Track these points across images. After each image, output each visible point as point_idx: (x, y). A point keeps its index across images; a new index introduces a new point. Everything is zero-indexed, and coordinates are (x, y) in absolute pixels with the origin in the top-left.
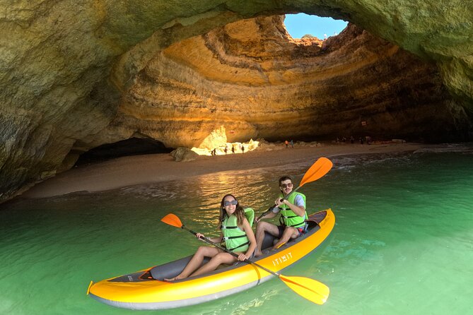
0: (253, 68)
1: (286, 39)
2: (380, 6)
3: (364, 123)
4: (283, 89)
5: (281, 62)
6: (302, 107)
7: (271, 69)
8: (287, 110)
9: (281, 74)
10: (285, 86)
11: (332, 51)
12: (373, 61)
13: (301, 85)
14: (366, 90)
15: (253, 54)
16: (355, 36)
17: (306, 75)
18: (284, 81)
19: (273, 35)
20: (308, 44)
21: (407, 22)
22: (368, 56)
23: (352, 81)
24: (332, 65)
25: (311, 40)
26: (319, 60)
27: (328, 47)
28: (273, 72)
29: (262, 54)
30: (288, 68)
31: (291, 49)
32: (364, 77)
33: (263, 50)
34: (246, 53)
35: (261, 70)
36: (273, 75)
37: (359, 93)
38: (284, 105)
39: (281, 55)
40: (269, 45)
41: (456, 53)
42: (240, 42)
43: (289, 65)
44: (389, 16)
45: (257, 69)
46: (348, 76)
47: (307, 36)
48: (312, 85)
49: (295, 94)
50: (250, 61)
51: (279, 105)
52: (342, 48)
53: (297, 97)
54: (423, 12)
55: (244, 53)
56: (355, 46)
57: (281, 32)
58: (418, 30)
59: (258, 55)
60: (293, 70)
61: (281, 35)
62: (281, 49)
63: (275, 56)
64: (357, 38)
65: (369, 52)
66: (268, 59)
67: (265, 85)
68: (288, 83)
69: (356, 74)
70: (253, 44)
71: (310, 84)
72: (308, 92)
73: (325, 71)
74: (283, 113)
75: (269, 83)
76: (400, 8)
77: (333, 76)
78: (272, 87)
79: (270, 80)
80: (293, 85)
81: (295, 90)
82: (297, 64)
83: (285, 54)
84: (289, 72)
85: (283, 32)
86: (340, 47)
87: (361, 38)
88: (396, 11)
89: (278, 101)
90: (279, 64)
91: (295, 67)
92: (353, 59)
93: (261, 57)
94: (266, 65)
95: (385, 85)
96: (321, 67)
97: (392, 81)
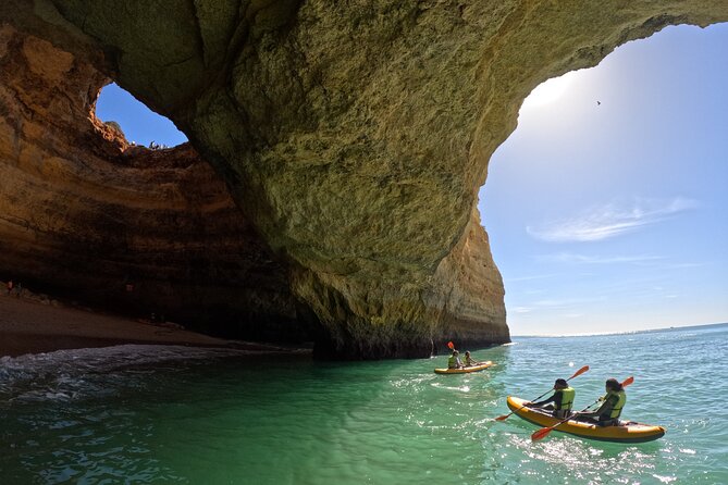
0: (11, 122)
1: (88, 110)
2: (279, 201)
3: (129, 288)
4: (31, 184)
5: (56, 139)
6: (45, 228)
7: (34, 141)
8: (20, 223)
9: (43, 157)
10: (38, 181)
11: (133, 167)
12: (178, 208)
13: (62, 192)
14: (150, 241)
15: (28, 99)
16: (176, 166)
17: (77, 180)
18: (39, 171)
19: (77, 93)
20: (109, 138)
21: (292, 226)
22: (175, 200)
23: (137, 221)
24: (121, 185)
25: (115, 134)
26: (108, 167)
27: (130, 157)
28: (35, 146)
29: (41, 110)
30: (59, 155)
31: (83, 129)
32: (155, 223)
33: (45, 105)
34: (21, 90)
35: (19, 133)
36: (31, 151)
37: (139, 242)
38: (20, 211)
39: (63, 129)
40: (60, 103)
41: (314, 267)
42: (27, 68)
43: (63, 150)
44: (280, 214)
45: (15, 126)
46: (136, 211)
47: (114, 124)
48: (77, 200)
49: (46, 201)
50: (16, 107)
51: (11, 207)
52: (149, 170)
53: (46, 207)
54: (310, 227)
55: (18, 88)
56: (167, 177)
57: (89, 97)
58: (295, 237)
59: (33, 107)
60: (65, 161)
61: (85, 100)
62: (69, 119)
63: (55, 125)
64: (176, 170)
65: (180, 195)
66: (41, 122)
67: (9, 161)
68: (45, 178)
69: (147, 213)
70: (41, 83)
71: (75, 196)
72: (65, 207)
73: (106, 188)
74: (10, 224)
75: (17, 163)
76: (294, 213)
77: (116, 201)
78: (19, 171)
79: (22, 158)
80: (50, 184)
81: (48, 196)
82: (75, 157)
83: (70, 130)
84: (57, 162)
85: (92, 99)
86: (146, 168)
87: (180, 172)
88: (289, 213)
89: (13, 200)
90: (52, 140)
91: (70, 159)
92: (154, 192)
93: (33, 112)
94: (31, 129)
95: (178, 245)
96: (105, 181)
97: (189, 244)
